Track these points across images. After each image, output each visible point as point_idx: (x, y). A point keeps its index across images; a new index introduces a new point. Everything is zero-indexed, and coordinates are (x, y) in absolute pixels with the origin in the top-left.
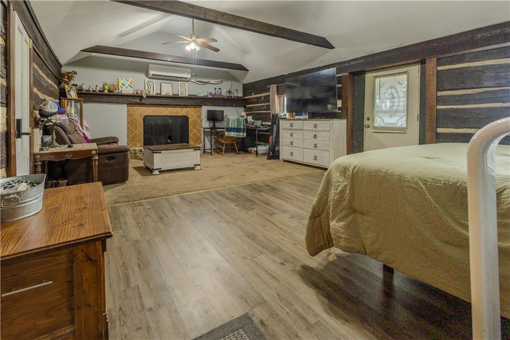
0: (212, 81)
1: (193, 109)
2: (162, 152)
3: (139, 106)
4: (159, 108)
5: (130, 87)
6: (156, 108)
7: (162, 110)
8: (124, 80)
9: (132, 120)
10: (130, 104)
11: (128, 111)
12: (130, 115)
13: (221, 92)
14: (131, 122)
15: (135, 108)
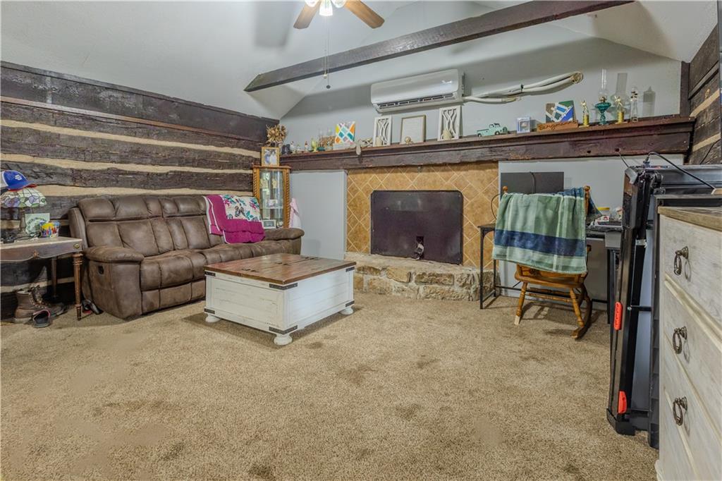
0: (530, 86)
1: (476, 171)
2: (217, 274)
3: (365, 173)
4: (399, 174)
5: (349, 138)
6: (394, 175)
7: (404, 178)
8: (343, 126)
9: (354, 200)
10: (351, 170)
11: (349, 183)
12: (351, 190)
13: (572, 113)
14: (352, 205)
15: (359, 176)
